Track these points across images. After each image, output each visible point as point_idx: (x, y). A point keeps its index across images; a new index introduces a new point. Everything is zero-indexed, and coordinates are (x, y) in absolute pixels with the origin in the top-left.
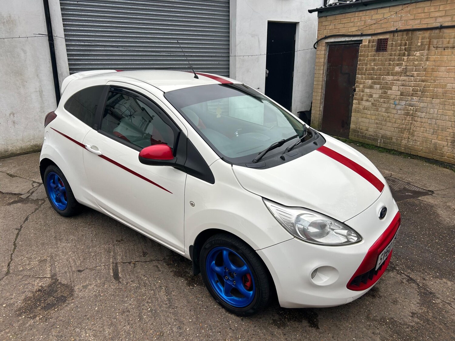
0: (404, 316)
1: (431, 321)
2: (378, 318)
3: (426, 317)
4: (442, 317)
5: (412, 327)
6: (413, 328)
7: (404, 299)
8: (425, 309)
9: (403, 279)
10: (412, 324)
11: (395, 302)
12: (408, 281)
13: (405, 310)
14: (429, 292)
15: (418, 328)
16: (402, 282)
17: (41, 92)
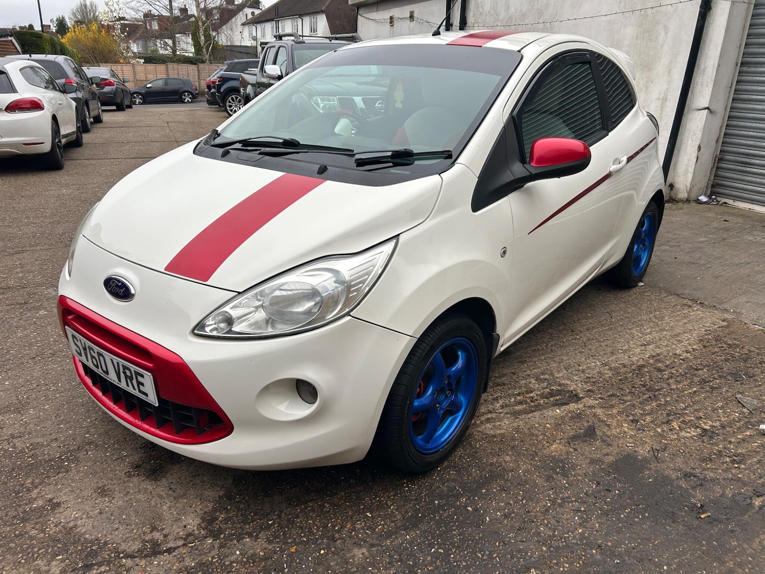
0: (60, 490)
1: (19, 524)
2: (81, 455)
3: (33, 522)
4: (10, 548)
5: (29, 490)
6: (25, 490)
7: (100, 509)
8: (52, 530)
9: (165, 536)
10: (35, 492)
11: (103, 492)
12: (155, 544)
13: (72, 497)
14: (92, 565)
15: (22, 496)
16: (154, 529)
17: (665, 100)
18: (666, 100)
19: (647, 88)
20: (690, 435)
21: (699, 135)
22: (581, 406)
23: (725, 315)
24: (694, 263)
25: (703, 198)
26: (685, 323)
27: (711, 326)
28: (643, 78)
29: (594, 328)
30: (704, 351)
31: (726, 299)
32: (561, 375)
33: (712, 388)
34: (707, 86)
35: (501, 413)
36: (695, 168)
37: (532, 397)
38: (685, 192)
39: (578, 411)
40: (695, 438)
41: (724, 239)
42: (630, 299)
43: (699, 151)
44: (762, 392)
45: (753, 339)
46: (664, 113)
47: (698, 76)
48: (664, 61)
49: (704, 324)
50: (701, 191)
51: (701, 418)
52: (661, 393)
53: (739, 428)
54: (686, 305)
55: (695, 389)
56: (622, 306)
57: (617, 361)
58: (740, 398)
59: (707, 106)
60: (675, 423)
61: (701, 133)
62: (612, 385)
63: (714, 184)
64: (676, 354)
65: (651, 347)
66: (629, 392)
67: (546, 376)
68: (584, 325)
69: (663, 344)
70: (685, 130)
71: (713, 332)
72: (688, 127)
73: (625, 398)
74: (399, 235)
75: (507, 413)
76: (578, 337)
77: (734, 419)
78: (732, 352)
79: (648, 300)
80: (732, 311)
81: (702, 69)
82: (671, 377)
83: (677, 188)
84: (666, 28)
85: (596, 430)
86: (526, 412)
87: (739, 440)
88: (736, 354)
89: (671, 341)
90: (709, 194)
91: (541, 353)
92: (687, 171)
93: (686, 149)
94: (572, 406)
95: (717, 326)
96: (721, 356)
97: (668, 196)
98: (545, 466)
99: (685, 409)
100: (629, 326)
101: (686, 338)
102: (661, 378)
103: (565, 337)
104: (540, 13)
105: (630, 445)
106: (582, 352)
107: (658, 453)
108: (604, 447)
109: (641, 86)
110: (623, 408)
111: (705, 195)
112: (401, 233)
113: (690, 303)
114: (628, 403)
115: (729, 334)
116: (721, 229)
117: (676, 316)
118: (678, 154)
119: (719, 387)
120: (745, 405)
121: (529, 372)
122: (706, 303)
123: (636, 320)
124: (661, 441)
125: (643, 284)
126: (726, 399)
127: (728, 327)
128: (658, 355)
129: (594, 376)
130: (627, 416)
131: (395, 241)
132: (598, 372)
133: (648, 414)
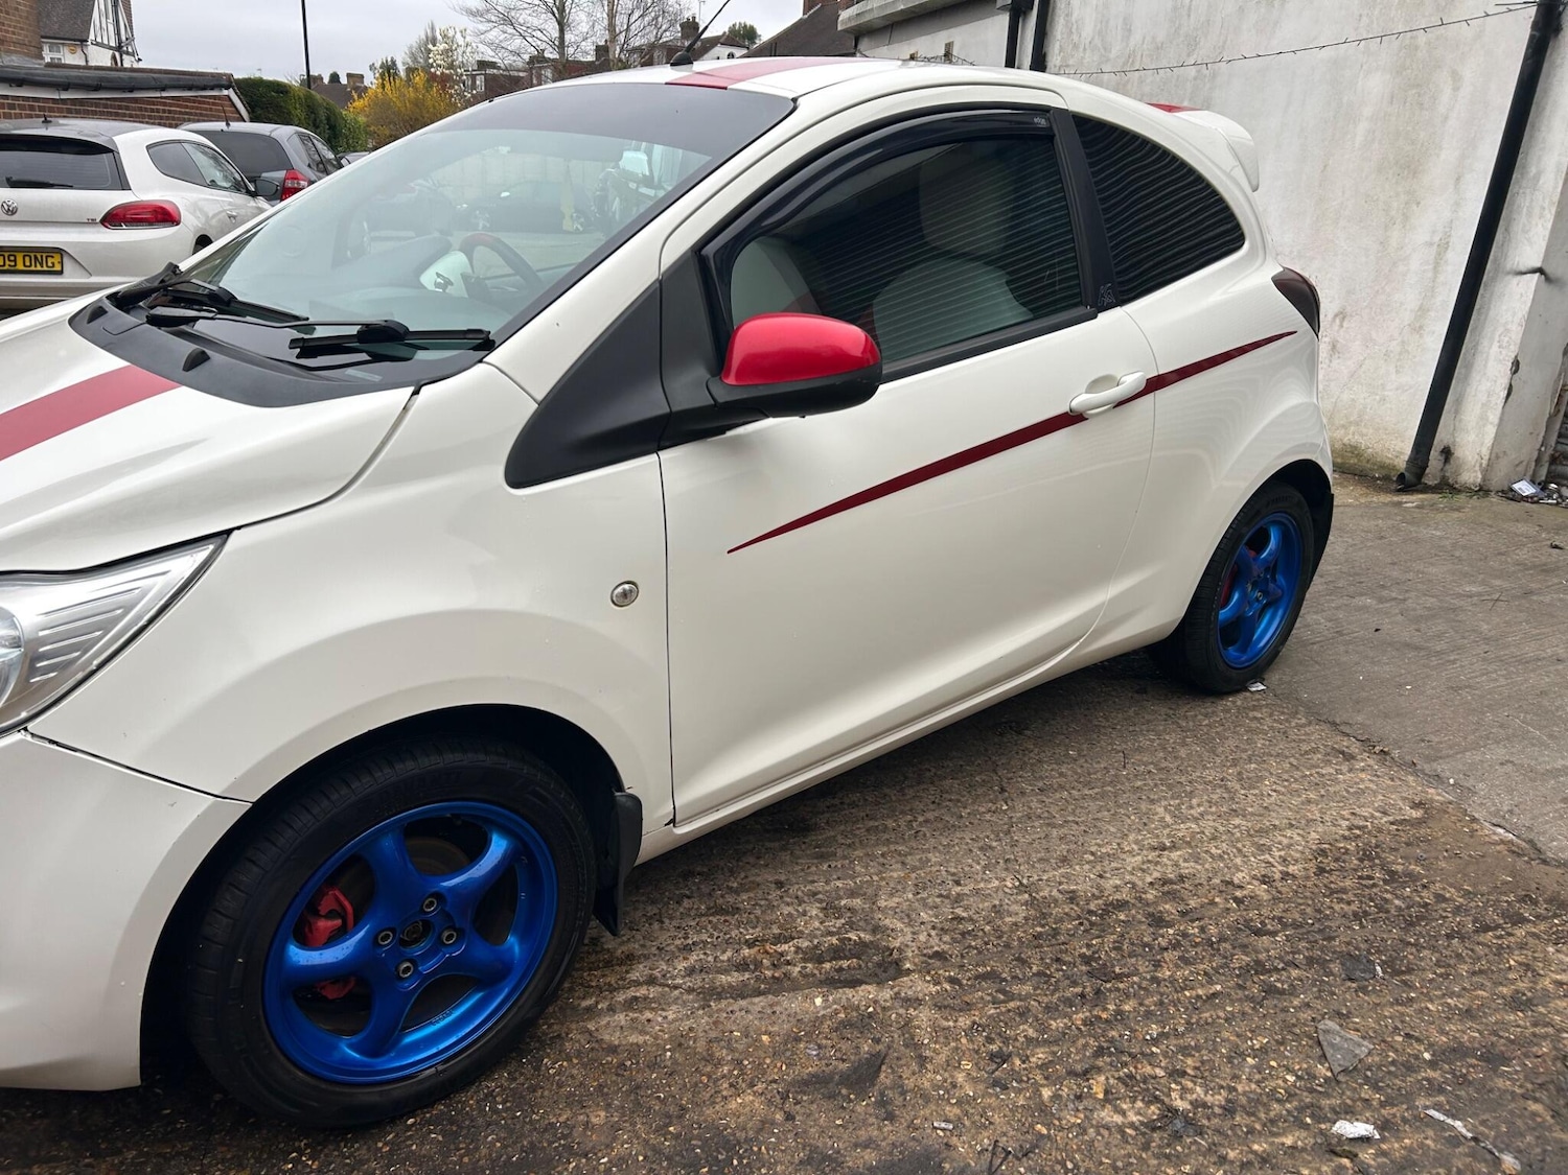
17: (1443, 246)
18: (1447, 248)
19: (1406, 218)
20: (1118, 1119)
21: (1516, 333)
22: (886, 994)
23: (1431, 791)
24: (1417, 648)
25: (1525, 488)
26: (1309, 801)
27: (1372, 816)
28: (1397, 194)
29: (1062, 787)
30: (1309, 884)
31: (1451, 748)
32: (892, 902)
33: (1270, 990)
34: (1541, 216)
35: (676, 987)
36: (1503, 413)
37: (782, 954)
38: (1477, 468)
39: (871, 1009)
40: (1128, 1131)
41: (1528, 593)
42: (1206, 722)
43: (1516, 372)
44: (1402, 1022)
45: (1468, 864)
46: (1441, 278)
47: (1521, 191)
48: (1448, 155)
49: (1357, 811)
50: (1521, 469)
51: (1184, 1074)
52: (1121, 986)
53: (1272, 1122)
54: (1343, 753)
55: (1219, 987)
56: (1171, 738)
57: (1060, 883)
58: (1327, 1032)
59: (1538, 264)
60: (1102, 1078)
61: (1521, 331)
62: (1007, 946)
63: (1557, 455)
64: (1230, 883)
65: (1175, 855)
66: (1039, 974)
67: (857, 902)
68: (1041, 778)
69: (1214, 851)
70: (1485, 319)
71: (1369, 833)
72: (1492, 313)
73: (1016, 989)
74: (228, 532)
75: (690, 990)
76: (1005, 807)
77: (1274, 1090)
78: (1388, 896)
79: (1250, 731)
80: (1452, 781)
81: (1532, 174)
82: (1176, 946)
83: (1458, 458)
84: (1456, 77)
85: (884, 1068)
86: (740, 992)
87: (1251, 1156)
88: (1397, 902)
89: (1239, 845)
90: (1543, 478)
91: (886, 836)
92: (1483, 418)
93: (1485, 366)
94: (866, 994)
95: (1391, 818)
96: (1349, 903)
97: (1439, 475)
98: (680, 1154)
99: (1155, 1041)
100: (1156, 793)
101: (1285, 841)
102: (1146, 945)
103: (974, 803)
104: (1192, 44)
105: (943, 1125)
106: (991, 847)
107: (1005, 1159)
108: (872, 1120)
109: (1393, 213)
110: (990, 1017)
111: (1533, 482)
112: (239, 528)
113: (1355, 748)
114: (1012, 1005)
115: (1408, 844)
116: (1534, 567)
117: (1296, 780)
118: (1466, 377)
119: (1293, 992)
120: (1329, 1052)
121: (820, 886)
122: (1396, 753)
123: (1183, 779)
124: (1032, 1126)
125: (1263, 687)
126: (1288, 1027)
127: (1419, 822)
128: (1182, 879)
129: (975, 917)
130: (990, 1040)
131: (211, 547)
132: (995, 906)
133: (1046, 1042)
